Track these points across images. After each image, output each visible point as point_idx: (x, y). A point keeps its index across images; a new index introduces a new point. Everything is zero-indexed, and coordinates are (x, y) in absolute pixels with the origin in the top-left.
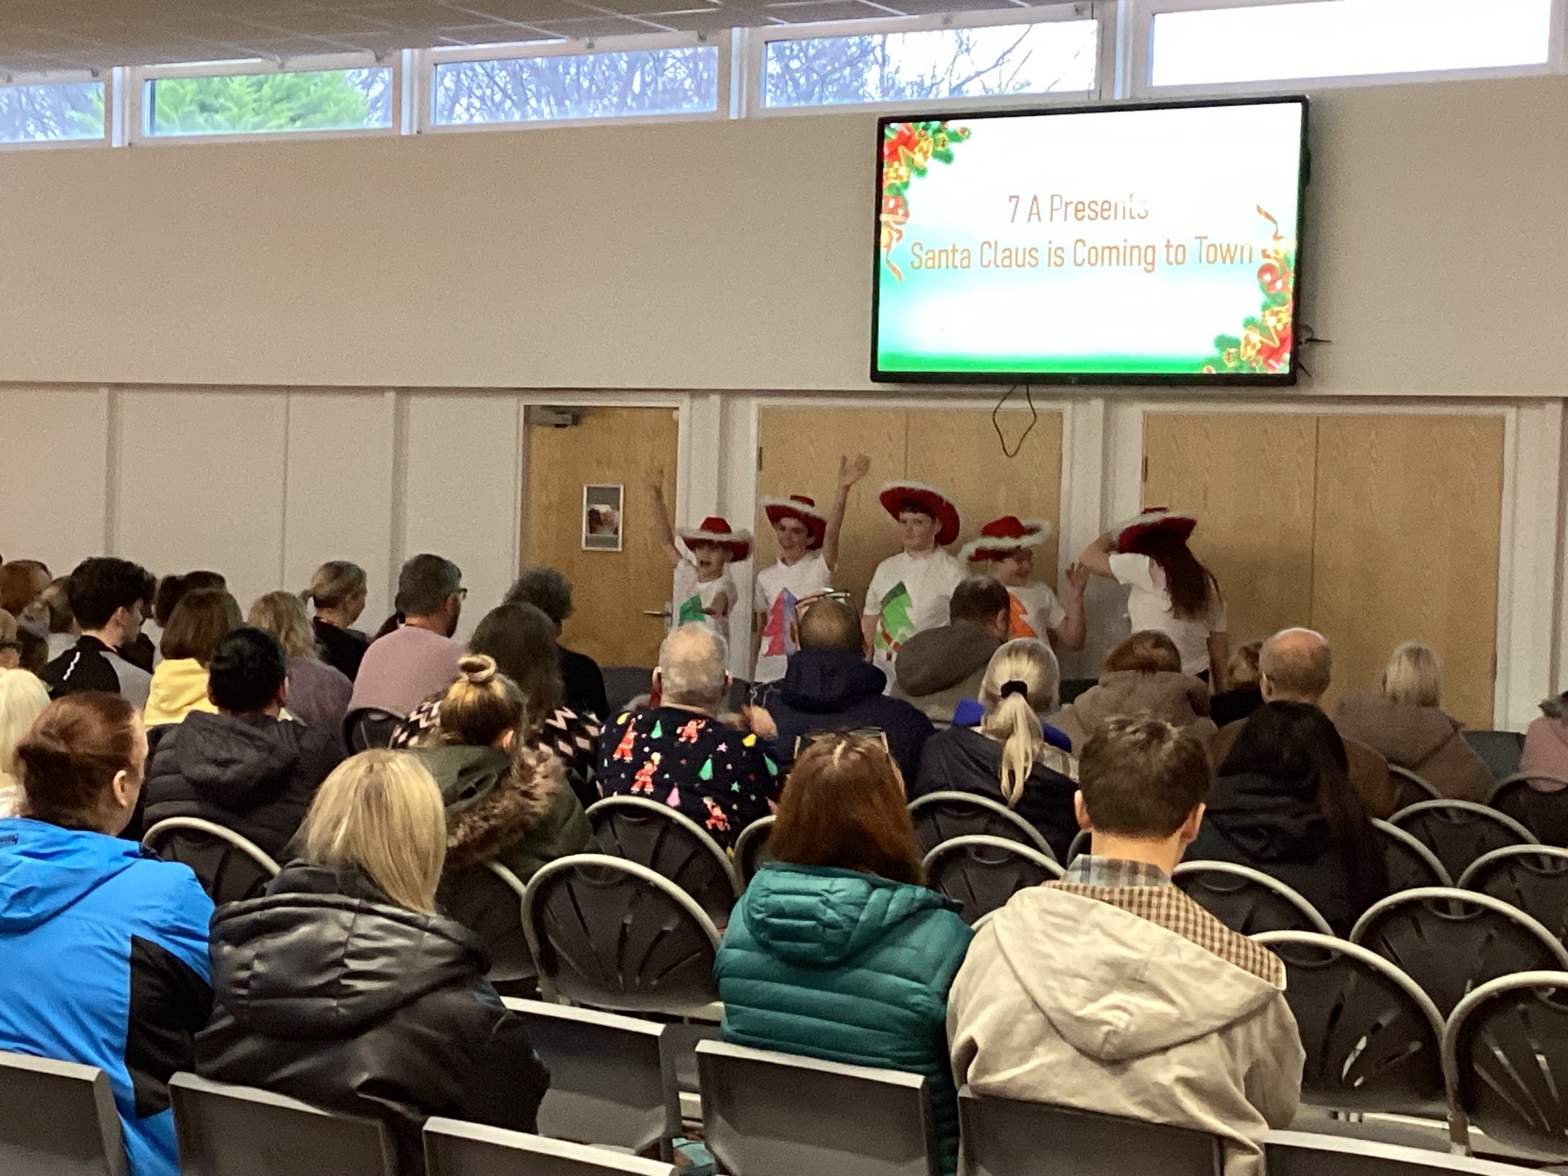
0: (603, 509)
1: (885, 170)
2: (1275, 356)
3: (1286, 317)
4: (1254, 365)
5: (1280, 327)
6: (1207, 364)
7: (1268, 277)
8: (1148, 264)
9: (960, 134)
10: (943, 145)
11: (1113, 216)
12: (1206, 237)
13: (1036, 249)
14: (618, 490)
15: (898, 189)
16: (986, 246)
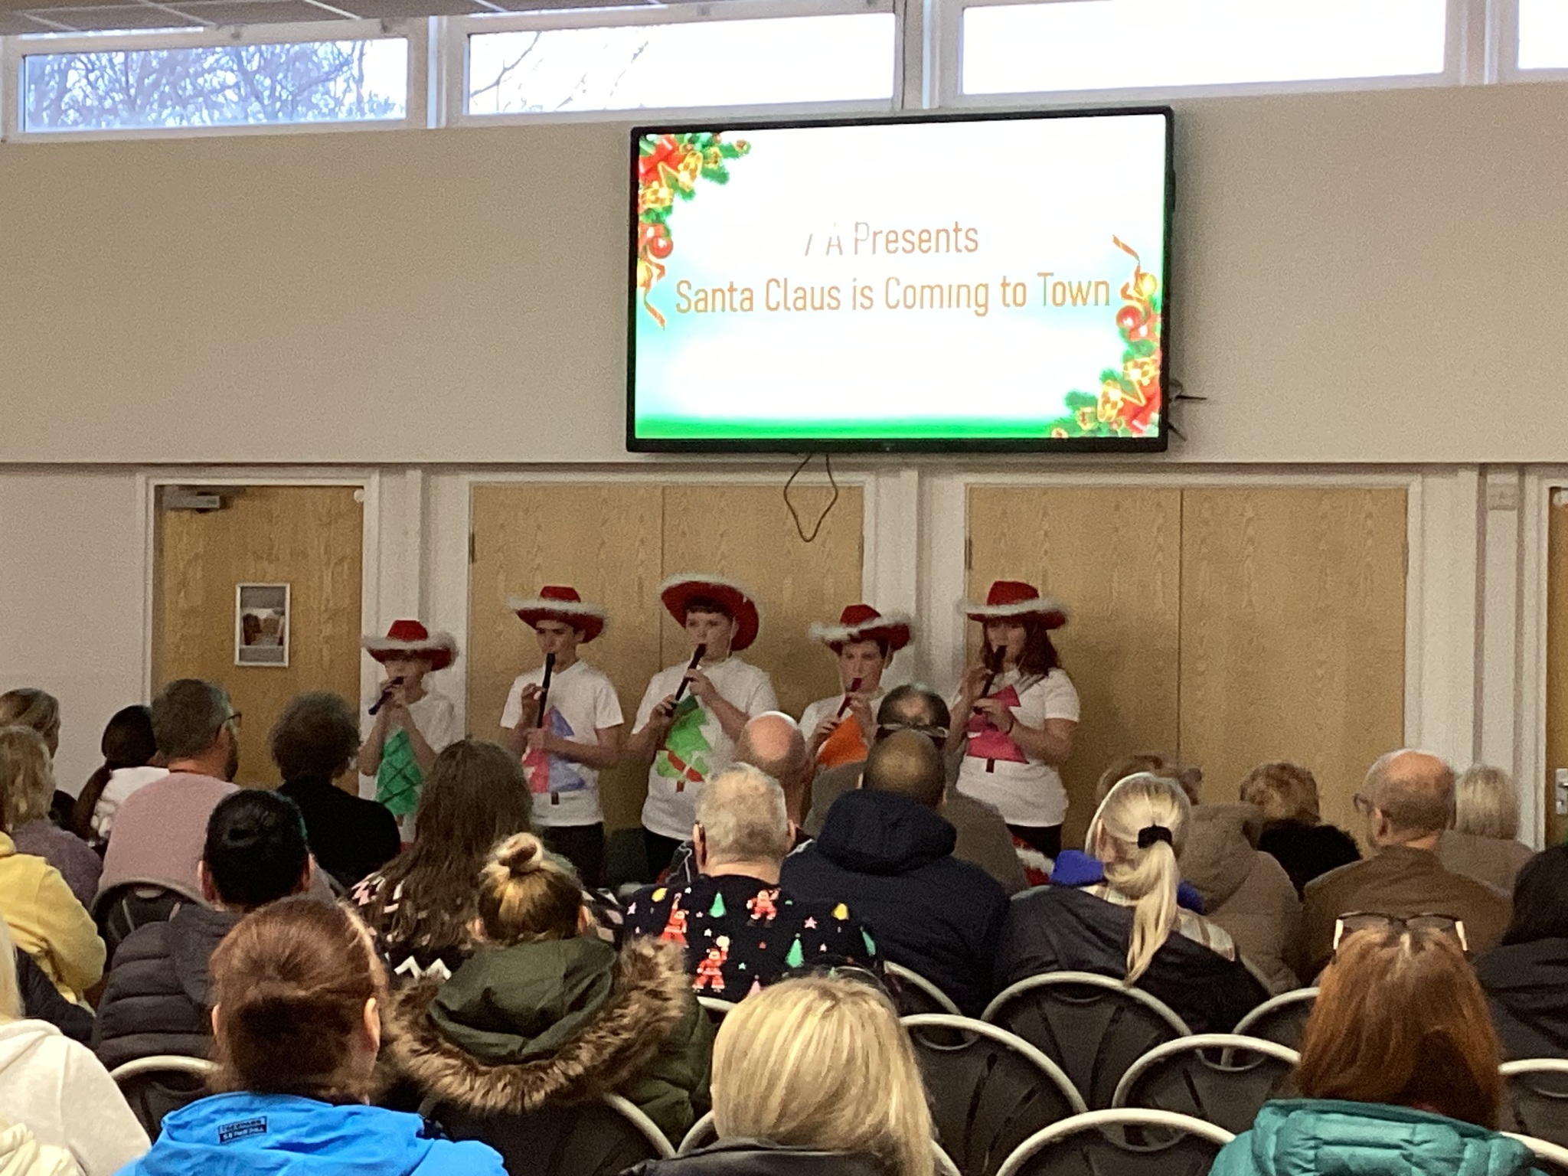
0: (263, 614)
1: (640, 192)
2: (1141, 415)
3: (1154, 371)
4: (1115, 426)
5: (1146, 382)
6: (1057, 426)
7: (1129, 322)
8: (980, 306)
9: (737, 149)
10: (716, 162)
11: (933, 248)
12: (1051, 274)
13: (835, 288)
14: (284, 588)
15: (658, 215)
16: (773, 284)
